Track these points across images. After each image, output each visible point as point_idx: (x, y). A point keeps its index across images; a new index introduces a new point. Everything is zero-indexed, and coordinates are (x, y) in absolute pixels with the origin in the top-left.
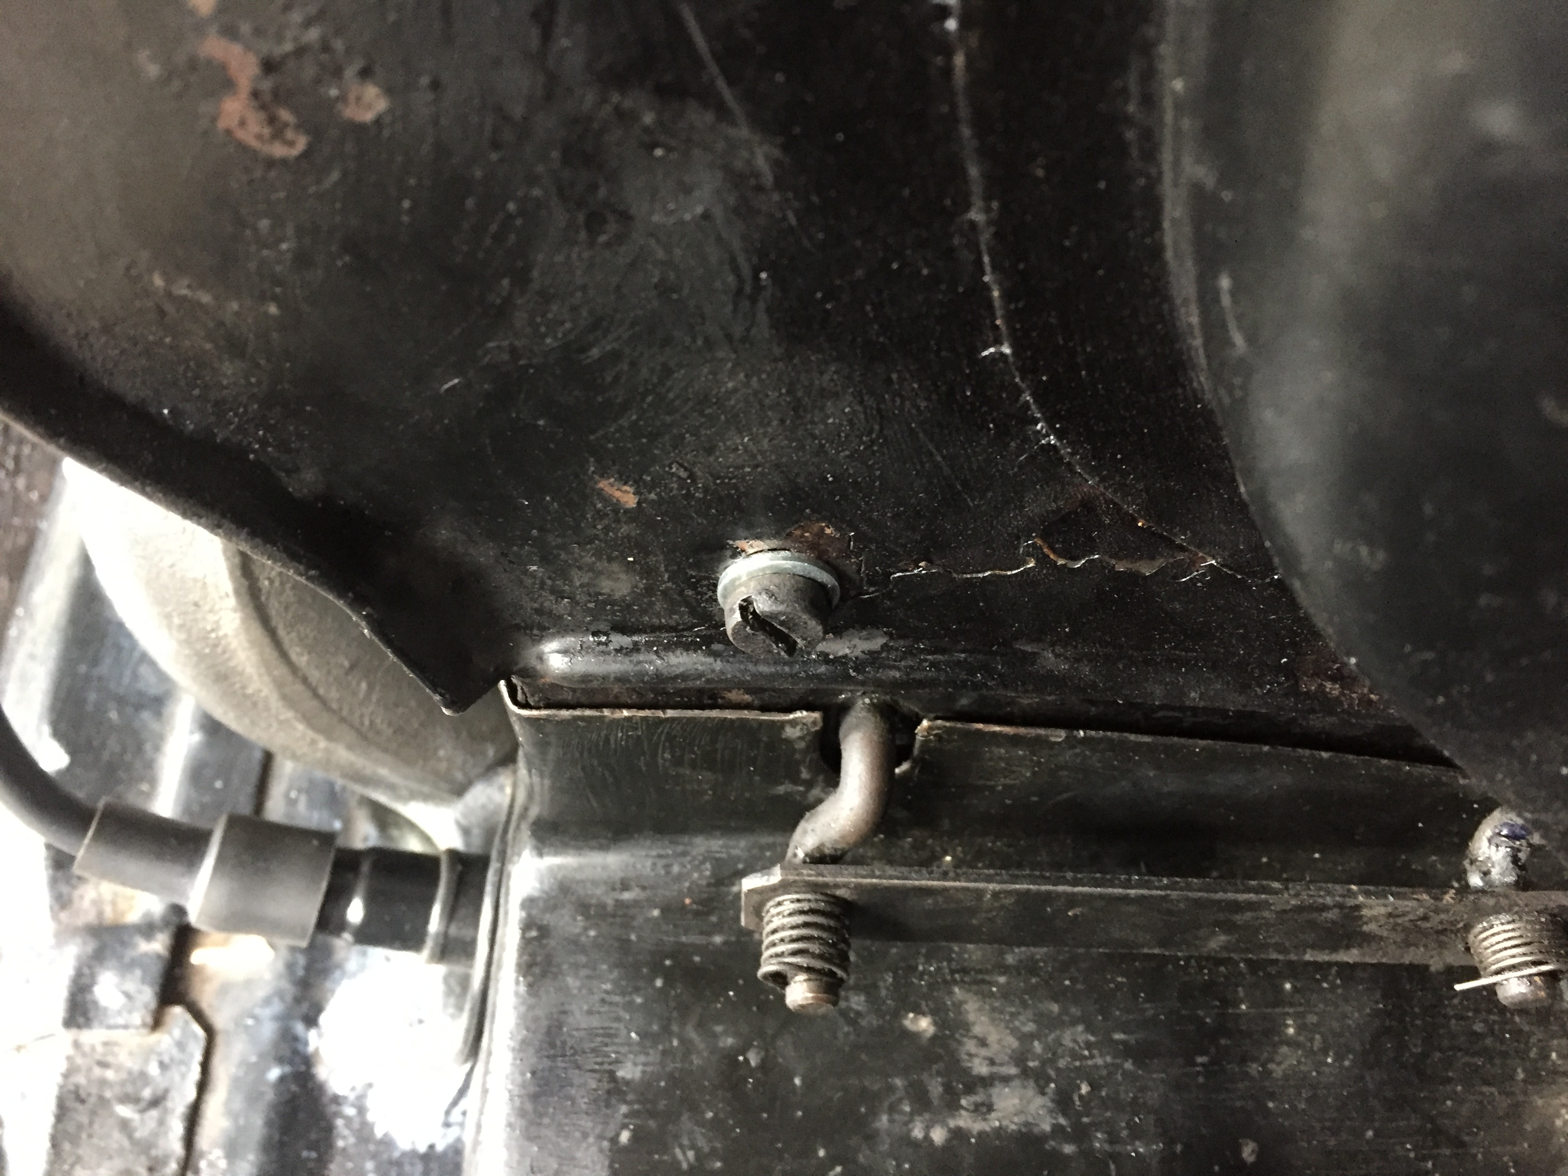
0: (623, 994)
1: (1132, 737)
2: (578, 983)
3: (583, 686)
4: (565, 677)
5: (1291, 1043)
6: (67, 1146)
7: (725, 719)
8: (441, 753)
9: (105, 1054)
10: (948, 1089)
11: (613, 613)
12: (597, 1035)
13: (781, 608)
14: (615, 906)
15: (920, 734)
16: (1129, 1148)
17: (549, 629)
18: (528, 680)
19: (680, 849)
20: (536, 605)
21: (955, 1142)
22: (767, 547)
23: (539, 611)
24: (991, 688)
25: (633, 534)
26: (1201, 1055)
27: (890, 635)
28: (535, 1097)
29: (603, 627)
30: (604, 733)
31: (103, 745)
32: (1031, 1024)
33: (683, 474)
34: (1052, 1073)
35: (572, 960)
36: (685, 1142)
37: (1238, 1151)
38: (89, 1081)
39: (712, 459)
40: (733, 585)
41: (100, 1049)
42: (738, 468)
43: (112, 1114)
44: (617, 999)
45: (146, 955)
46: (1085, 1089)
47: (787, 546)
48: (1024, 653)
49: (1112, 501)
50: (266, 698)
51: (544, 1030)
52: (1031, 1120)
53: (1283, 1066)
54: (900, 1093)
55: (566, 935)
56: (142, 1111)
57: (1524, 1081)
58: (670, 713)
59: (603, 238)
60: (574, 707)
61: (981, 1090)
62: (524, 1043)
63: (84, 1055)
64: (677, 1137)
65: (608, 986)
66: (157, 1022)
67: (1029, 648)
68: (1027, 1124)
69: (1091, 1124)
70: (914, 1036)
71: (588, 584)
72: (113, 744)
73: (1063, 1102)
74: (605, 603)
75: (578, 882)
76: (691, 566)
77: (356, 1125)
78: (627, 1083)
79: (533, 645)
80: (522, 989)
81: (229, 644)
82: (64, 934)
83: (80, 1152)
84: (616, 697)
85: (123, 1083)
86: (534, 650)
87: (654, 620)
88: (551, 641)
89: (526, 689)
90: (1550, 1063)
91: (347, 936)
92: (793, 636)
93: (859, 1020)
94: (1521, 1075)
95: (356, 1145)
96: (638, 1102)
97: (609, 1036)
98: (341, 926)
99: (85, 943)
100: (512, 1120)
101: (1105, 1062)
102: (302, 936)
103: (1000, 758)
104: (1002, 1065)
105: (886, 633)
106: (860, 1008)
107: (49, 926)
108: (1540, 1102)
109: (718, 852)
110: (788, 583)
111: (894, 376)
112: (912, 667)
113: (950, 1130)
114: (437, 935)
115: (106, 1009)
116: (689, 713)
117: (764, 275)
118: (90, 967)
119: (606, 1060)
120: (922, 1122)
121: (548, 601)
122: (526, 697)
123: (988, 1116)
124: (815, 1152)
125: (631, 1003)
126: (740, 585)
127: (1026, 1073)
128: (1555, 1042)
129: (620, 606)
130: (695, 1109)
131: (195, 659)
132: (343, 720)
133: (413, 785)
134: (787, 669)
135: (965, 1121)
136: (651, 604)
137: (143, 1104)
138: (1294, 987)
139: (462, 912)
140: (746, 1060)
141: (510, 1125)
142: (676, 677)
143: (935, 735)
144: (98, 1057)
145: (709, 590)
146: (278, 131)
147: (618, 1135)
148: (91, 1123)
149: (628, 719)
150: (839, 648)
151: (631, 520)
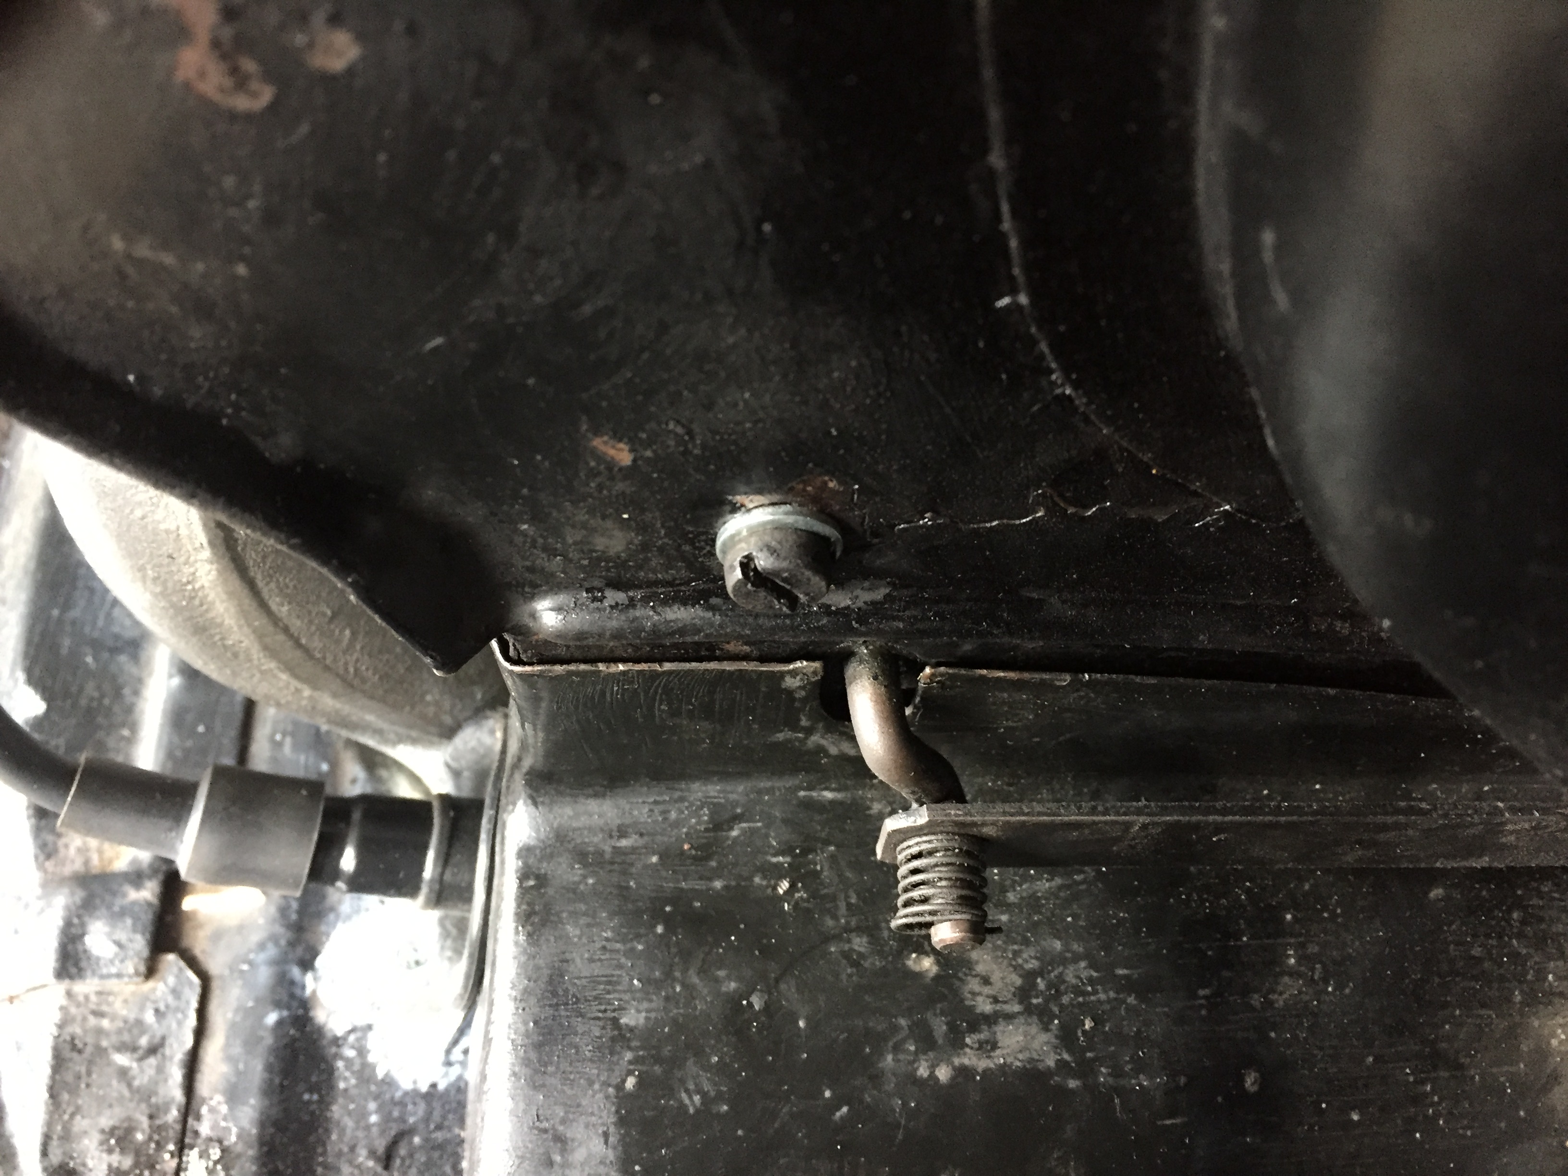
0: (624, 941)
1: (1138, 679)
2: (578, 932)
3: (578, 643)
4: (560, 635)
5: (1293, 974)
6: (65, 1096)
7: (724, 671)
8: (429, 698)
9: (98, 1004)
10: (953, 1028)
11: (608, 569)
12: (600, 983)
13: (785, 564)
14: (612, 853)
15: (922, 681)
16: (1133, 1081)
17: (541, 586)
18: (519, 638)
19: (677, 794)
20: (528, 563)
21: (960, 1080)
22: (767, 502)
23: (531, 570)
24: (996, 636)
25: (628, 491)
26: (1203, 988)
27: (893, 585)
28: (538, 1046)
29: (597, 583)
30: (599, 687)
31: (81, 690)
32: (1033, 961)
33: (680, 430)
34: (1056, 1010)
35: (571, 909)
36: (692, 1087)
37: (1241, 1080)
38: (85, 1031)
39: (710, 415)
40: (733, 540)
41: (93, 998)
42: (738, 423)
43: (110, 1063)
44: (618, 946)
45: (134, 903)
46: (1088, 1024)
47: (789, 500)
48: (1031, 600)
49: (1127, 450)
50: (247, 651)
51: (545, 979)
52: (1036, 1057)
53: (1285, 996)
54: (905, 1032)
55: (565, 883)
56: (141, 1059)
57: (1521, 1003)
58: (668, 666)
59: (595, 191)
60: (568, 662)
61: (985, 1027)
62: (526, 991)
63: (78, 1005)
64: (682, 1081)
65: (609, 934)
66: (151, 971)
67: (1035, 595)
68: (1031, 1060)
69: (1094, 1060)
70: (919, 976)
71: (581, 542)
72: (90, 689)
73: (1067, 1038)
74: (599, 559)
75: (574, 830)
76: (688, 522)
77: (356, 1067)
78: (631, 1030)
79: (525, 602)
80: (522, 938)
81: (206, 596)
82: (50, 884)
83: (80, 1102)
84: (612, 651)
85: (119, 1032)
86: (526, 608)
87: (651, 575)
88: (544, 598)
89: (518, 646)
90: (1547, 984)
91: (340, 885)
92: (796, 592)
93: (862, 962)
94: (1518, 997)
95: (356, 1086)
96: (642, 1048)
97: (609, 983)
98: (335, 874)
99: (72, 894)
100: (517, 1069)
101: (1108, 998)
102: (296, 886)
103: (1004, 703)
104: (1005, 1002)
105: (888, 583)
106: (862, 950)
107: (35, 876)
108: (1536, 1023)
109: (715, 797)
110: (790, 539)
111: (904, 328)
112: (915, 617)
113: (954, 1069)
114: (432, 880)
115: (98, 959)
116: (687, 666)
117: (767, 227)
118: (79, 917)
119: (608, 1007)
120: (927, 1061)
121: (541, 560)
122: (519, 653)
123: (992, 1054)
124: (823, 1093)
125: (633, 949)
126: (740, 541)
127: (1029, 1010)
128: (1552, 964)
129: (615, 562)
130: (700, 1054)
131: (171, 611)
132: (327, 668)
133: (402, 730)
134: (788, 622)
135: (970, 1059)
136: (647, 560)
137: (141, 1052)
138: (1294, 917)
139: (457, 858)
140: (750, 1005)
141: (514, 1074)
142: (673, 633)
143: (938, 682)
144: (92, 1006)
145: (707, 544)
146: (241, 82)
147: (624, 1081)
148: (89, 1073)
149: (624, 673)
150: (840, 599)
151: (625, 478)
